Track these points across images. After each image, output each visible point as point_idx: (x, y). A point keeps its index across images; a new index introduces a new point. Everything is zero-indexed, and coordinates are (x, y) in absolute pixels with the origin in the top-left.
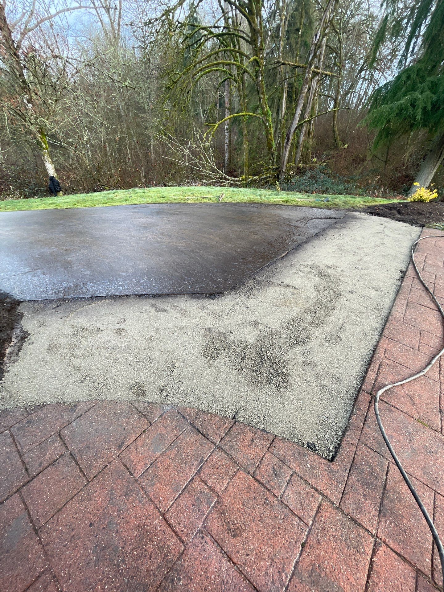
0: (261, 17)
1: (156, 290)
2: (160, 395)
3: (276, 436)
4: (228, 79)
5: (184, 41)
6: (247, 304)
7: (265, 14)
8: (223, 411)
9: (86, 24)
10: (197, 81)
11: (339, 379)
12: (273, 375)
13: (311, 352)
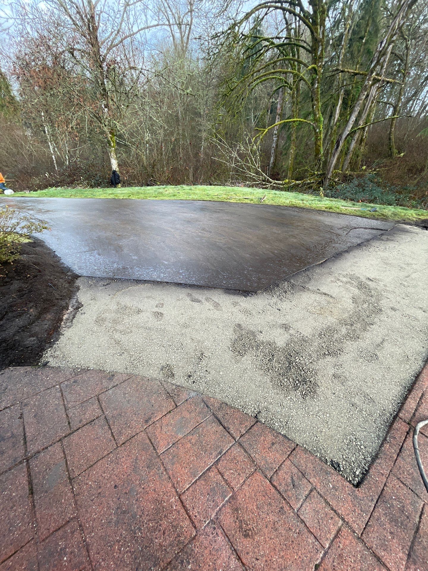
0: (324, 27)
1: (193, 281)
2: (187, 380)
3: (297, 445)
4: (284, 86)
5: (246, 51)
6: (279, 307)
7: (328, 24)
8: (245, 408)
9: (160, 39)
10: (253, 89)
11: (372, 400)
12: (300, 382)
13: (343, 366)
